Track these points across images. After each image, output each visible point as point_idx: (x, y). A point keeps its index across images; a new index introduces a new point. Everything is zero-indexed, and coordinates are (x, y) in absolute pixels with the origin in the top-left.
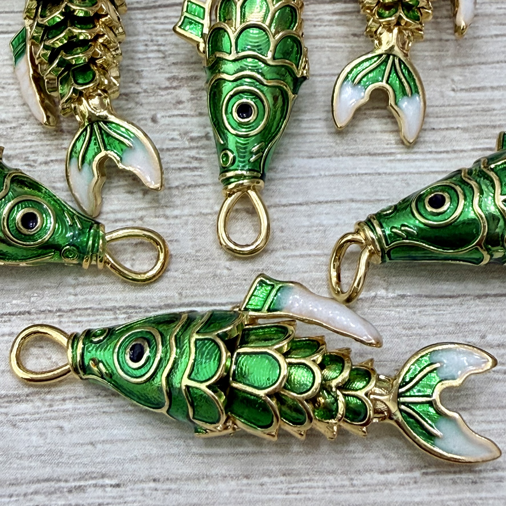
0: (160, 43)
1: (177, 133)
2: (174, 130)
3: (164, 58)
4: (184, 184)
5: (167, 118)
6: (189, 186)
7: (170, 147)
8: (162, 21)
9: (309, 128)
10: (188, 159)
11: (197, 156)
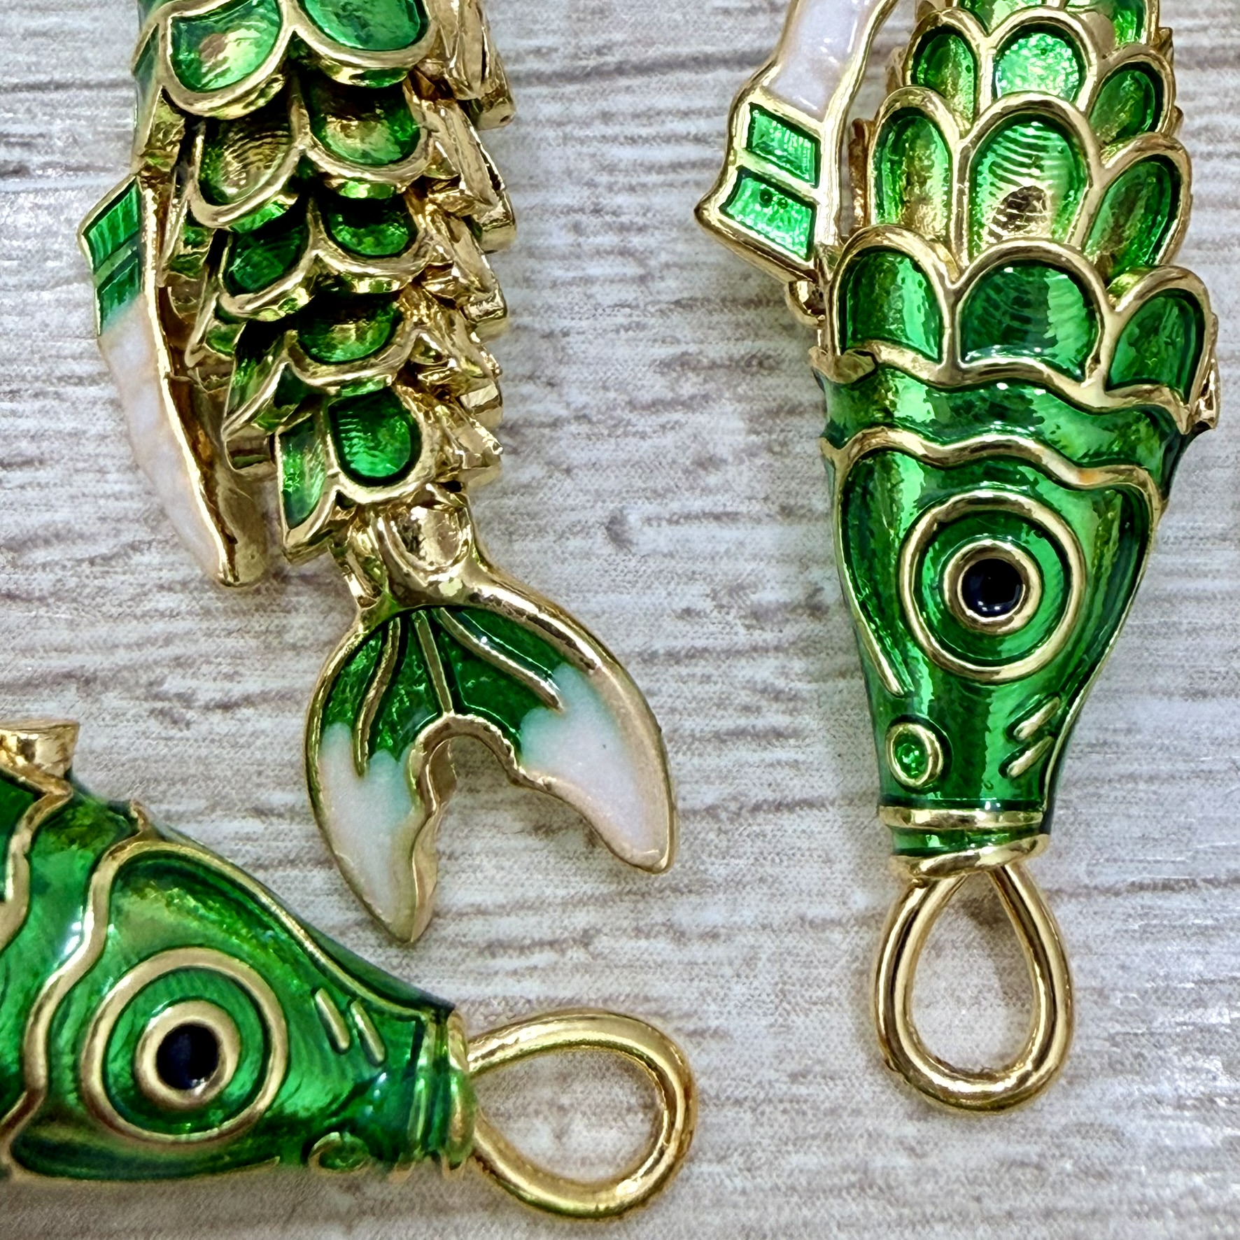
0: (624, 219)
1: (700, 588)
2: (692, 577)
3: (642, 279)
4: (735, 798)
5: (666, 529)
6: (756, 808)
7: (679, 644)
8: (633, 129)
9: (1187, 574)
10: (744, 697)
11: (781, 683)
